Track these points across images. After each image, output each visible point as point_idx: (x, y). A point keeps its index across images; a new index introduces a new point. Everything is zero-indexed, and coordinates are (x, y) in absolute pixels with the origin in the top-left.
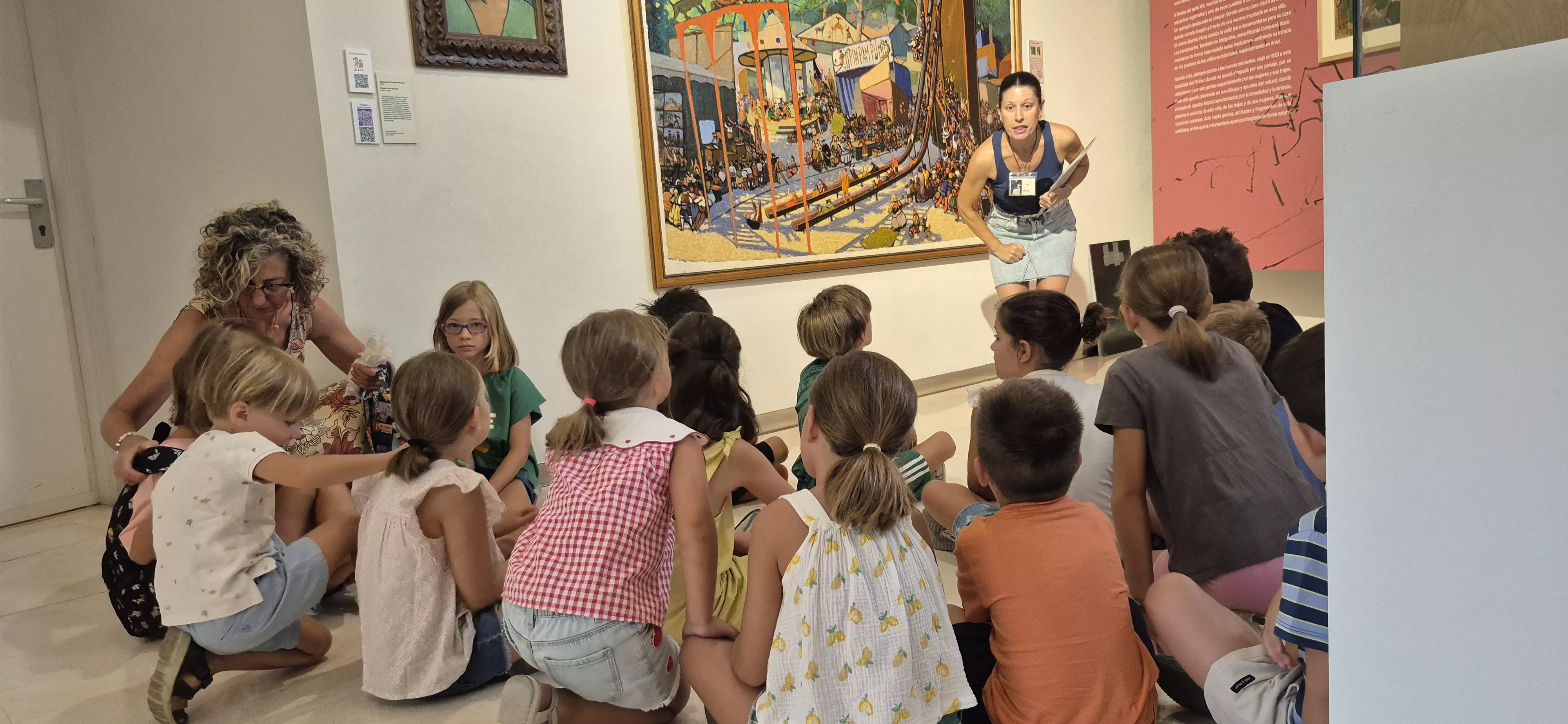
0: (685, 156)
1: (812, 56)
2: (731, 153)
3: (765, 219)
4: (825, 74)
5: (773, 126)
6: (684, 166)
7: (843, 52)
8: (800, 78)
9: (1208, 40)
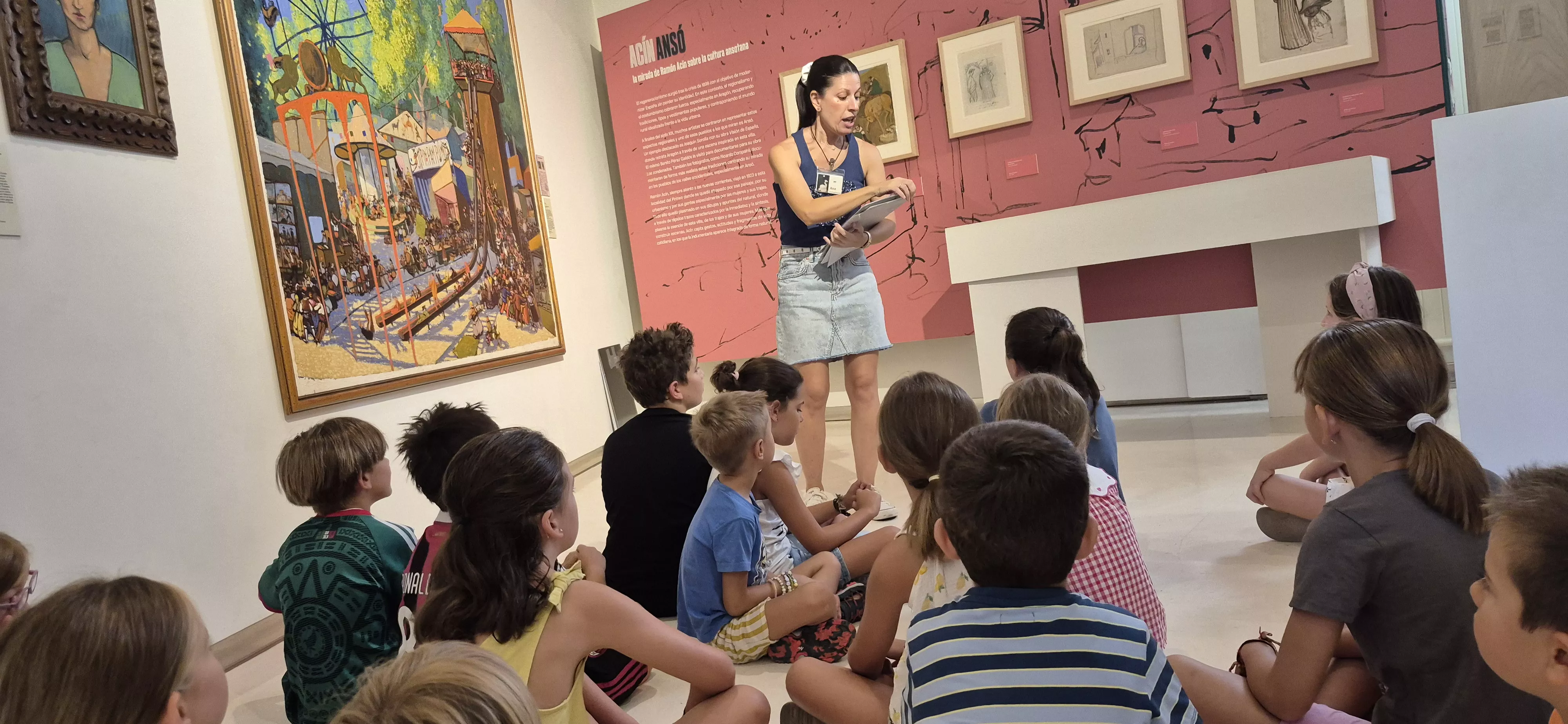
0: (301, 256)
1: (392, 153)
2: (340, 254)
3: (376, 329)
4: (405, 172)
5: (371, 225)
6: (301, 268)
7: (416, 152)
8: (387, 176)
9: (681, 163)
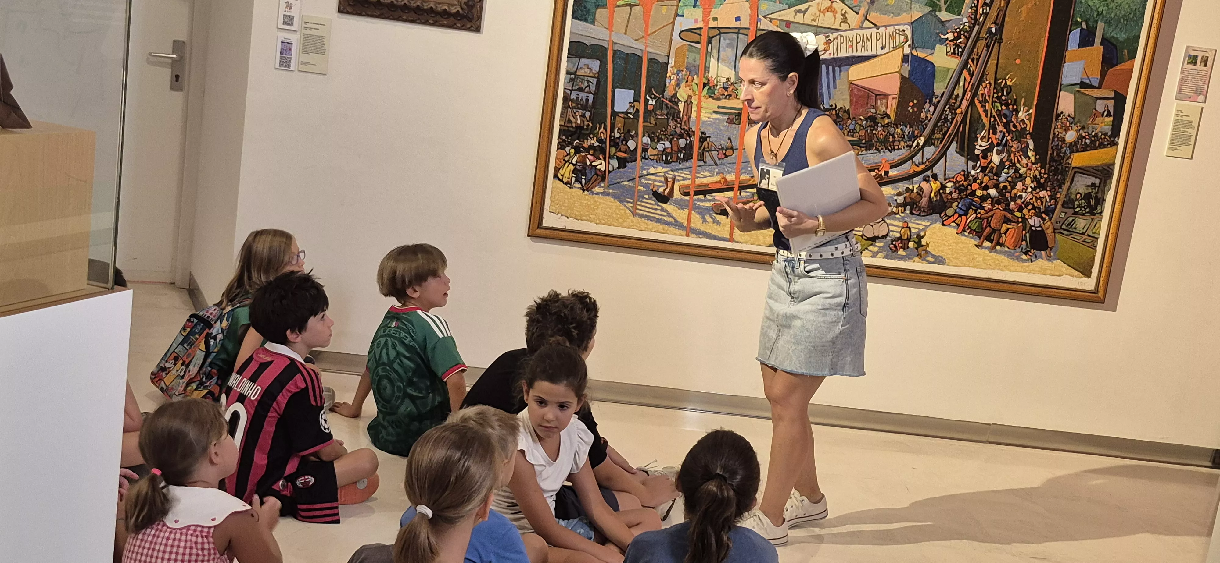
0: (591, 120)
2: (648, 124)
3: (677, 194)
5: (710, 104)
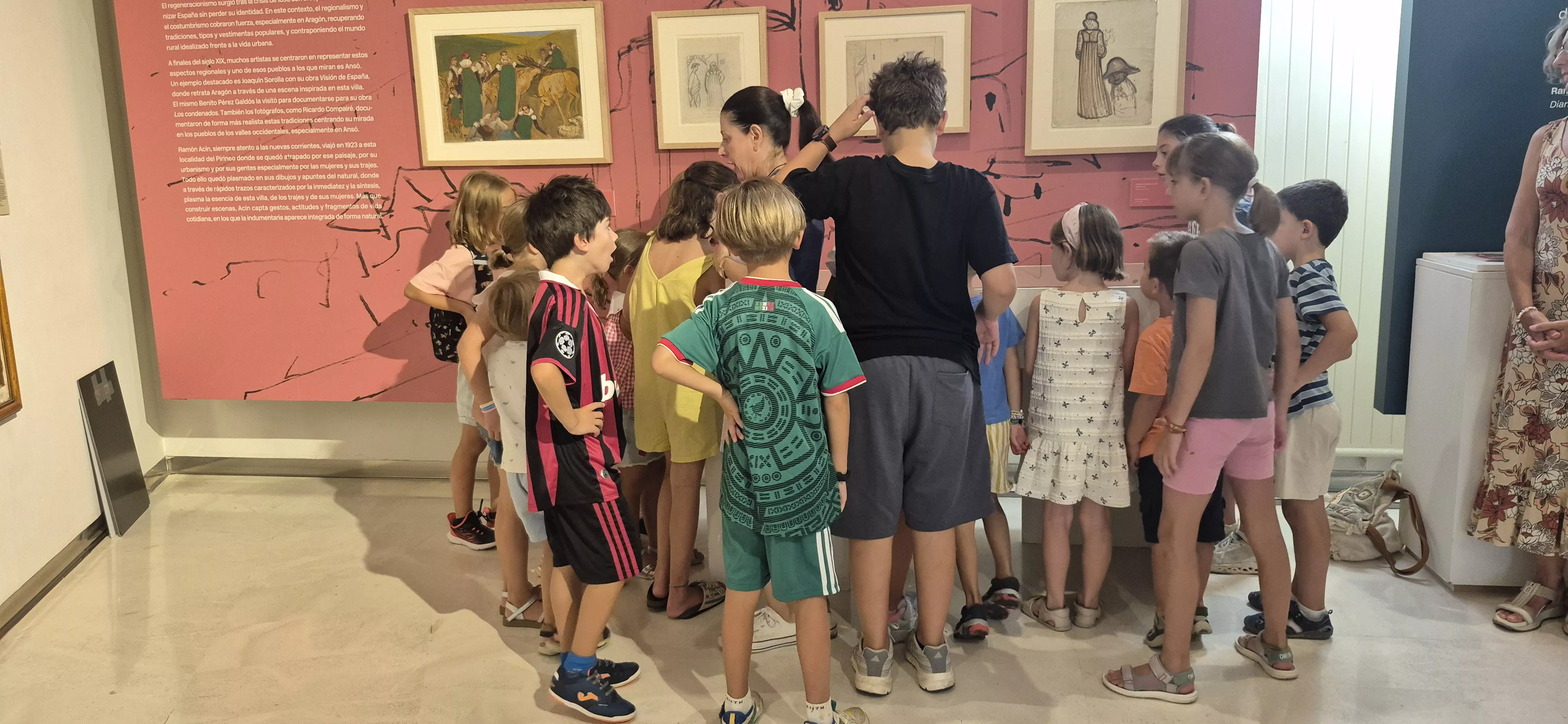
9: (235, 107)
